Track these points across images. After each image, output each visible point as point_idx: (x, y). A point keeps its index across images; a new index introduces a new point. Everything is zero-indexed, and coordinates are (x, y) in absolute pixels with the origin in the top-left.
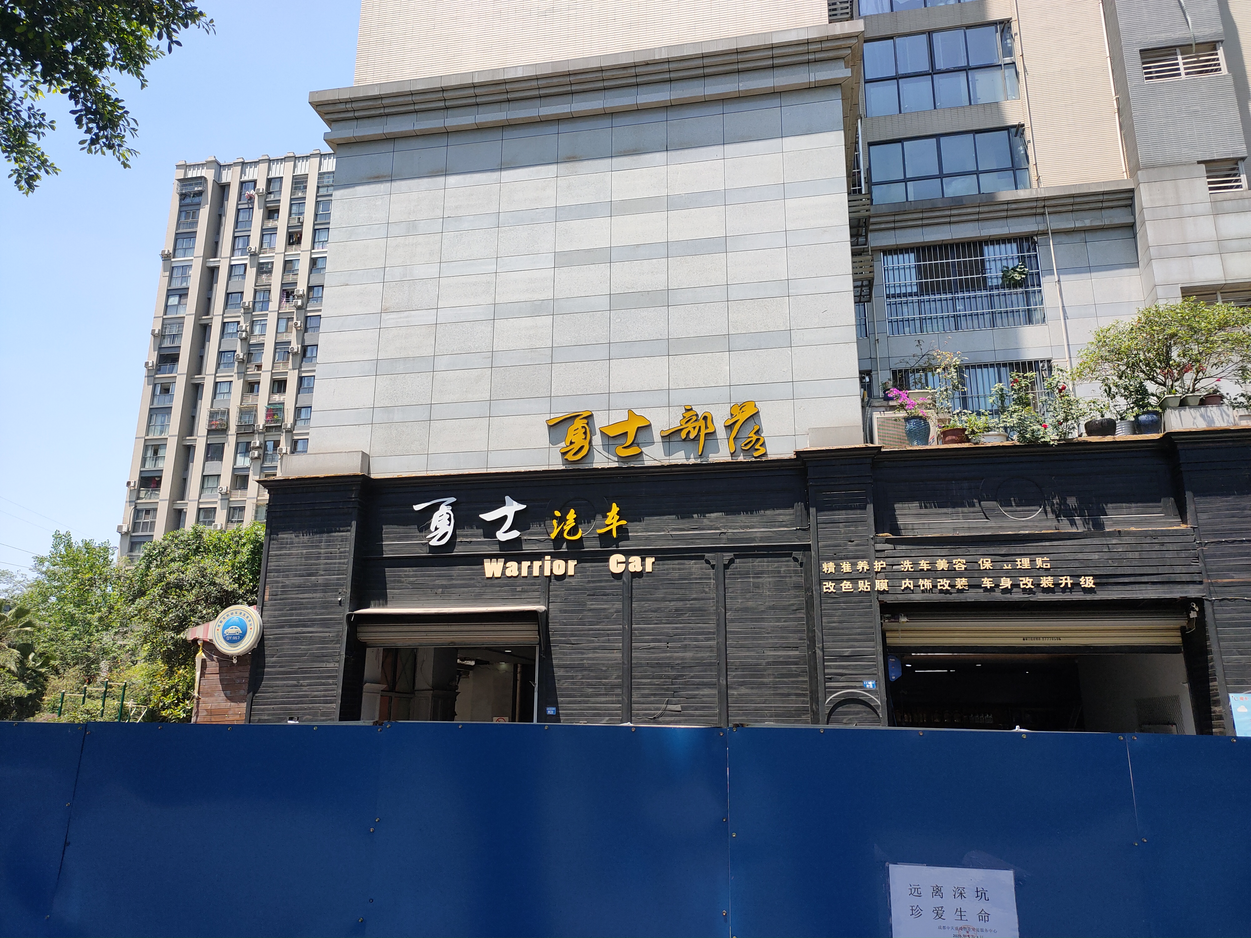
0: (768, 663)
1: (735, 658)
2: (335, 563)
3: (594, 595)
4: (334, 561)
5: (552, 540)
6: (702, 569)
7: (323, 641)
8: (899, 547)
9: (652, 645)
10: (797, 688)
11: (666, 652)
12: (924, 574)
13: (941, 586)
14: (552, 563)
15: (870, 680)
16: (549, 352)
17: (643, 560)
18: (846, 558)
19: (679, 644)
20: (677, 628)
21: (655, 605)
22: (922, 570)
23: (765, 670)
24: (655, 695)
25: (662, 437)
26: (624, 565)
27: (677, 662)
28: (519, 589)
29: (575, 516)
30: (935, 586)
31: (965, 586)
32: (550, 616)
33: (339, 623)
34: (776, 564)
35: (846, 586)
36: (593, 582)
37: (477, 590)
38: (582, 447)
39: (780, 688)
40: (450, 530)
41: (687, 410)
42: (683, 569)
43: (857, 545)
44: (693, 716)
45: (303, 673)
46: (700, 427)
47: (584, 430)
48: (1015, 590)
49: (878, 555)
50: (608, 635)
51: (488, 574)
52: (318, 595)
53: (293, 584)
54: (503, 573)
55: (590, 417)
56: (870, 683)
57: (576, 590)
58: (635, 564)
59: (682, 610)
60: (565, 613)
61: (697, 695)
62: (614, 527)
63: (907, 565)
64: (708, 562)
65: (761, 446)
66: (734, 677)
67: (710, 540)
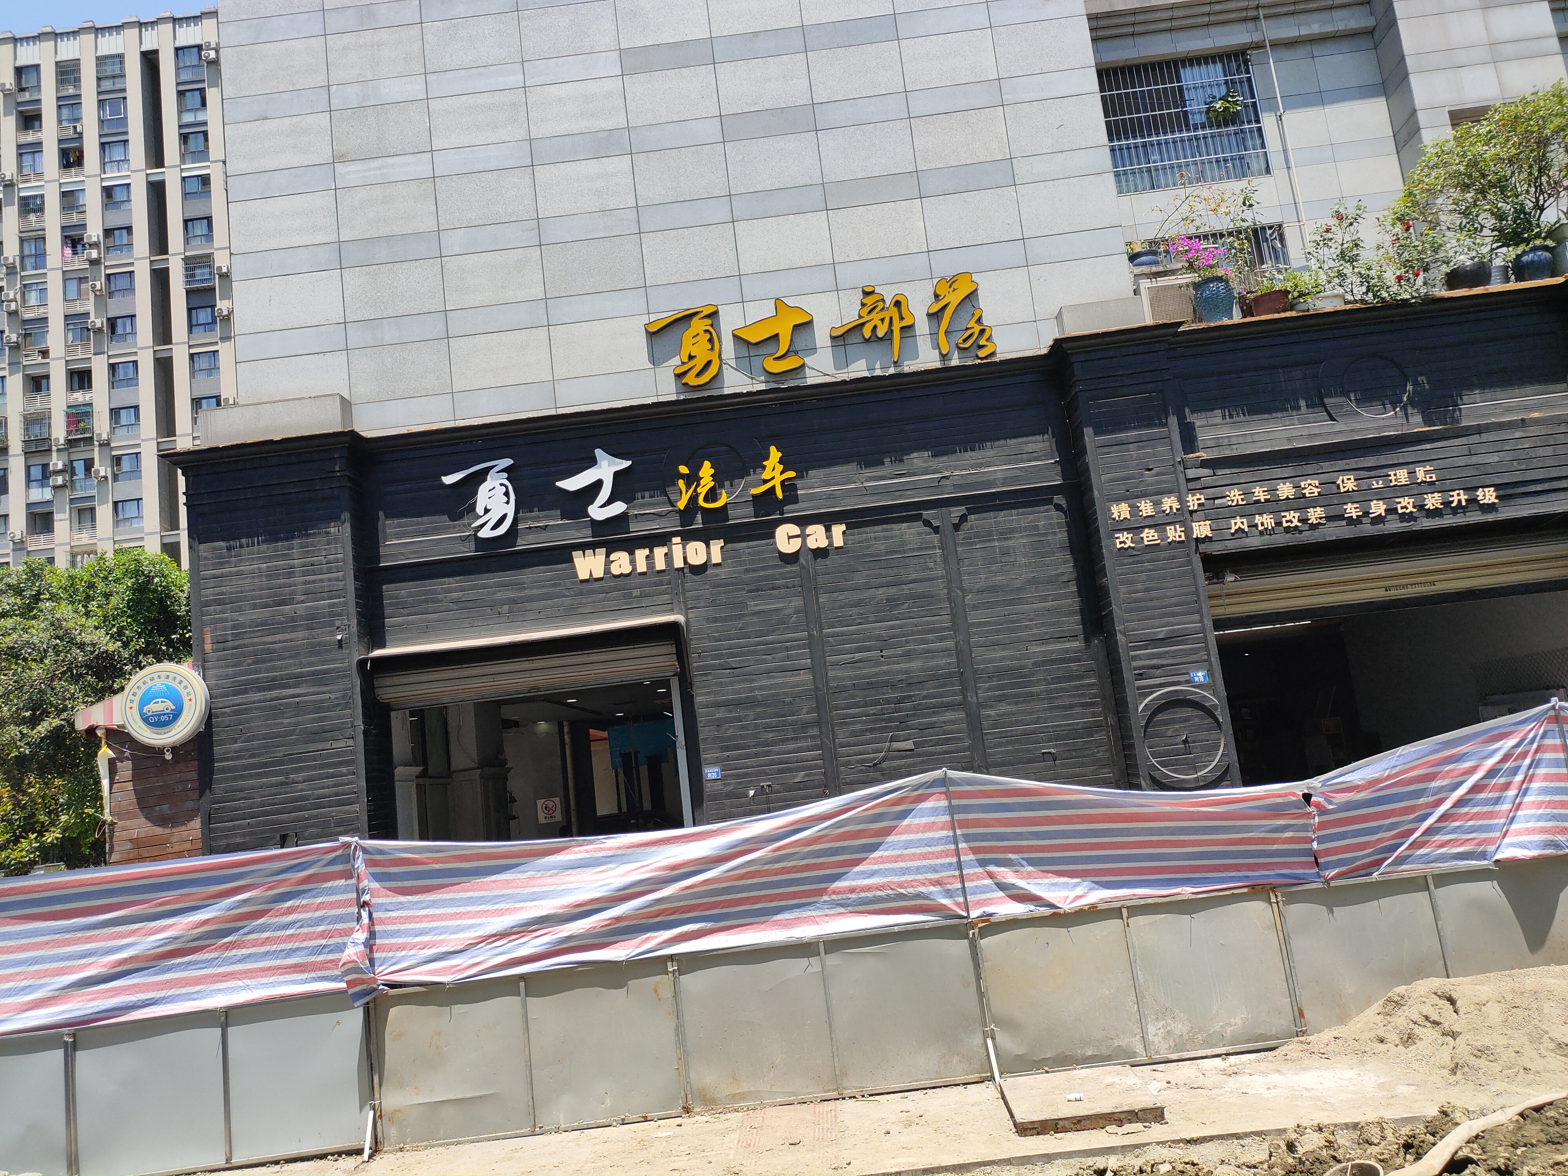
0: (1036, 664)
1: (985, 662)
2: (322, 581)
3: (757, 590)
4: (320, 577)
5: (680, 512)
6: (919, 534)
7: (319, 707)
8: (1219, 472)
9: (858, 656)
10: (1083, 695)
11: (880, 664)
12: (1260, 507)
13: (1287, 522)
14: (684, 548)
15: (1198, 670)
16: (632, 215)
17: (828, 529)
18: (1144, 495)
19: (899, 651)
20: (892, 627)
21: (856, 596)
22: (1258, 502)
23: (1032, 675)
24: (871, 730)
25: (833, 338)
26: (800, 539)
27: (900, 677)
28: (636, 593)
29: (712, 471)
30: (1279, 524)
31: (1321, 518)
32: (693, 629)
33: (345, 676)
34: (1031, 517)
35: (1149, 536)
36: (754, 570)
37: (567, 601)
38: (709, 363)
39: (1057, 698)
40: (510, 510)
41: (866, 294)
42: (892, 537)
43: (1157, 475)
44: (932, 754)
45: (292, 761)
46: (891, 318)
47: (708, 336)
48: (1389, 517)
49: (1191, 485)
50: (787, 649)
51: (583, 575)
52: (301, 634)
53: (252, 620)
54: (607, 571)
55: (713, 315)
56: (1200, 674)
57: (727, 585)
58: (817, 536)
59: (898, 599)
60: (715, 622)
61: (935, 723)
62: (777, 483)
63: (1235, 496)
64: (927, 523)
65: (987, 340)
66: (989, 689)
67: (927, 490)
